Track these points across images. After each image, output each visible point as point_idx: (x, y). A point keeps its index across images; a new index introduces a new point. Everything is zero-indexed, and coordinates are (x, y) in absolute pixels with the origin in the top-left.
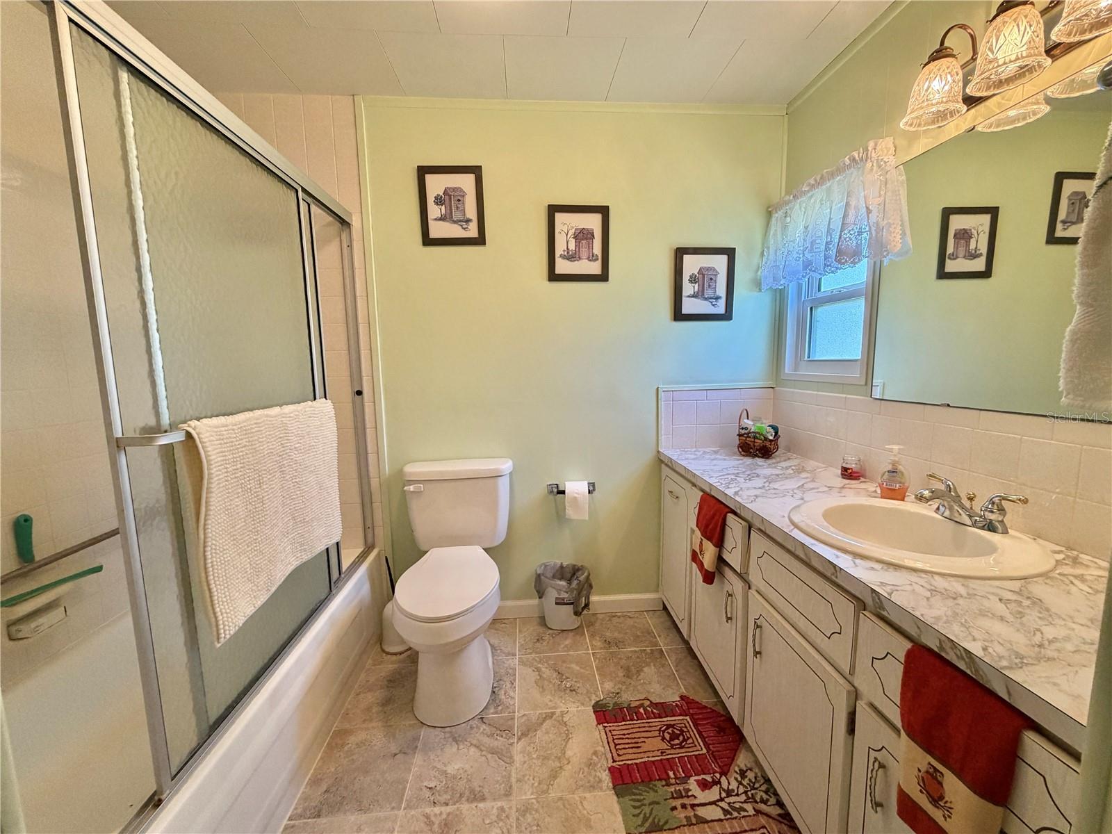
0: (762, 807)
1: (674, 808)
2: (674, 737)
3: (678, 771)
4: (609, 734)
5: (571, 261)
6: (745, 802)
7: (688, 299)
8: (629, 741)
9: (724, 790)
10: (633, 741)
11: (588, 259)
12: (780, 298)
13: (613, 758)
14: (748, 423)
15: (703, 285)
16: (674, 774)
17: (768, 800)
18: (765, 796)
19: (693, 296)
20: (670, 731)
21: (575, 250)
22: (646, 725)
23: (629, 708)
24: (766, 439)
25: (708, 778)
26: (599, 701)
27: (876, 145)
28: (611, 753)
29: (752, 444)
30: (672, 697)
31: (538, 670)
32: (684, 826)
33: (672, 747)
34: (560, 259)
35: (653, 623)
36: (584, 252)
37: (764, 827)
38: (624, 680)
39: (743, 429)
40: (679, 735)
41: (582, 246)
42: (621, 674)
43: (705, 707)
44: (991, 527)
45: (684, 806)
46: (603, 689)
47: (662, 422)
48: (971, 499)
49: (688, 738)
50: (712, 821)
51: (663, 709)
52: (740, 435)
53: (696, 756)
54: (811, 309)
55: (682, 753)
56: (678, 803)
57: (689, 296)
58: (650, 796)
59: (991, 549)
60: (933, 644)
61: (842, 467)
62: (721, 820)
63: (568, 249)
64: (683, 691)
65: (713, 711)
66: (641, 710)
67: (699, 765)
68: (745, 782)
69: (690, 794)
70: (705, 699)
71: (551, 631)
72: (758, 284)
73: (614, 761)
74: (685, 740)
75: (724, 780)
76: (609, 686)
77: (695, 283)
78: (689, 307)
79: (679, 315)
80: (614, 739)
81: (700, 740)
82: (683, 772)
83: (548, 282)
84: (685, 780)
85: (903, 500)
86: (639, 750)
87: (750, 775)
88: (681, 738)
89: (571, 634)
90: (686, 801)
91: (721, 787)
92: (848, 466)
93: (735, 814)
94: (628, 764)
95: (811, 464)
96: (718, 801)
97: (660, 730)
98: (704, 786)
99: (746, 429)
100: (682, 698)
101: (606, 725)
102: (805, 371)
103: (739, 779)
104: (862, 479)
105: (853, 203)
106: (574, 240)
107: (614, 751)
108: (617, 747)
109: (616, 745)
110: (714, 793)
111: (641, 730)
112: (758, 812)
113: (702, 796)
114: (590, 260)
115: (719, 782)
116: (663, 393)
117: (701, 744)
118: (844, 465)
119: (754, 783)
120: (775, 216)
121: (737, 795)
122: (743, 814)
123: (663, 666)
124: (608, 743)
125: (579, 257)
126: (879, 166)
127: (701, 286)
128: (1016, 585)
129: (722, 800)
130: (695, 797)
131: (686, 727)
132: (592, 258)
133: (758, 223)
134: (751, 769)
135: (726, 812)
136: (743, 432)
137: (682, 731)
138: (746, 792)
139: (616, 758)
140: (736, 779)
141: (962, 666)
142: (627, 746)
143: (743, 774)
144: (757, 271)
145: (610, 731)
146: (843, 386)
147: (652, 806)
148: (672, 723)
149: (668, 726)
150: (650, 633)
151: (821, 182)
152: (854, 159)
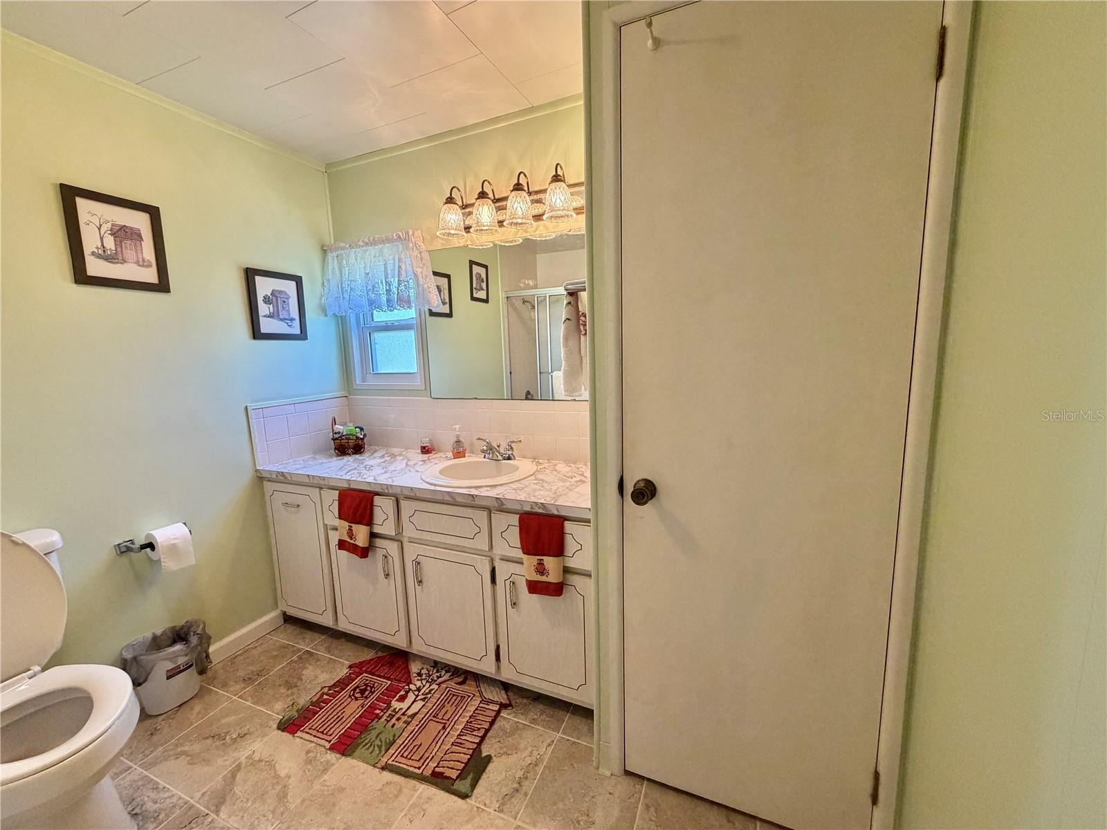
0: (440, 680)
1: (393, 726)
2: (362, 692)
3: (381, 706)
4: (311, 731)
5: (111, 262)
6: (430, 686)
7: (265, 318)
8: (332, 721)
9: (415, 691)
10: (336, 717)
11: (137, 263)
12: (342, 323)
13: (327, 741)
14: (338, 428)
15: (278, 307)
16: (379, 710)
17: (440, 675)
18: (438, 674)
19: (269, 317)
20: (358, 690)
21: (116, 250)
22: (337, 702)
23: (313, 704)
24: (357, 438)
25: (402, 693)
26: (281, 721)
27: (414, 233)
28: (323, 739)
29: (347, 444)
30: (344, 672)
31: (184, 753)
32: (406, 727)
33: (366, 698)
34: (93, 257)
35: (286, 637)
36: (129, 253)
37: (447, 687)
38: (289, 692)
39: (336, 433)
40: (366, 688)
41: (126, 248)
42: (283, 690)
43: (372, 660)
44: (509, 458)
45: (398, 719)
46: (278, 709)
47: (256, 440)
48: (499, 446)
49: (374, 685)
50: (419, 710)
51: (342, 684)
52: (334, 439)
53: (386, 689)
54: (370, 334)
55: (375, 696)
56: (394, 720)
57: (265, 316)
58: (374, 734)
59: (517, 468)
60: (527, 508)
61: (421, 447)
62: (424, 705)
63: (104, 247)
64: (347, 663)
65: (378, 657)
66: (325, 697)
67: (391, 692)
68: (424, 677)
69: (397, 710)
70: (368, 655)
71: (160, 718)
72: (324, 310)
73: (330, 742)
74: (371, 688)
75: (412, 687)
76: (279, 706)
77: (270, 304)
78: (267, 326)
79: (256, 334)
80: (318, 731)
81: (382, 680)
82: (384, 704)
83: (75, 286)
84: (389, 706)
85: (464, 457)
86: (344, 719)
87: (424, 671)
88: (369, 688)
89: (196, 701)
90: (397, 716)
91: (412, 691)
92: (425, 445)
93: (429, 696)
94: (343, 734)
95: (396, 450)
96: (416, 698)
97: (350, 696)
98: (402, 699)
99: (339, 433)
100: (350, 667)
101: (302, 728)
102: (372, 382)
103: (419, 678)
104: (434, 452)
105: (403, 267)
106: (112, 238)
107: (325, 737)
108: (325, 732)
109: (322, 732)
110: (411, 697)
111: (336, 707)
112: (439, 685)
113: (404, 705)
114: (140, 266)
115: (410, 689)
116: (252, 411)
117: (384, 680)
118: (422, 445)
119: (429, 673)
120: (330, 256)
121: (424, 686)
122: (432, 692)
123: (319, 660)
124: (315, 736)
125: (123, 260)
126: (417, 247)
127: (275, 307)
128: (533, 477)
129: (417, 696)
130: (401, 709)
131: (367, 680)
132: (143, 264)
133: (316, 257)
134: (423, 669)
135: (423, 700)
136: (337, 436)
137: (366, 685)
138: (427, 681)
139: (329, 738)
140: (418, 680)
141: (541, 511)
142: (332, 725)
143: (420, 674)
144: (321, 299)
145: (310, 729)
146: (411, 392)
147: (379, 738)
148: (355, 686)
149: (354, 690)
150: (287, 647)
151: (373, 243)
152: (400, 237)
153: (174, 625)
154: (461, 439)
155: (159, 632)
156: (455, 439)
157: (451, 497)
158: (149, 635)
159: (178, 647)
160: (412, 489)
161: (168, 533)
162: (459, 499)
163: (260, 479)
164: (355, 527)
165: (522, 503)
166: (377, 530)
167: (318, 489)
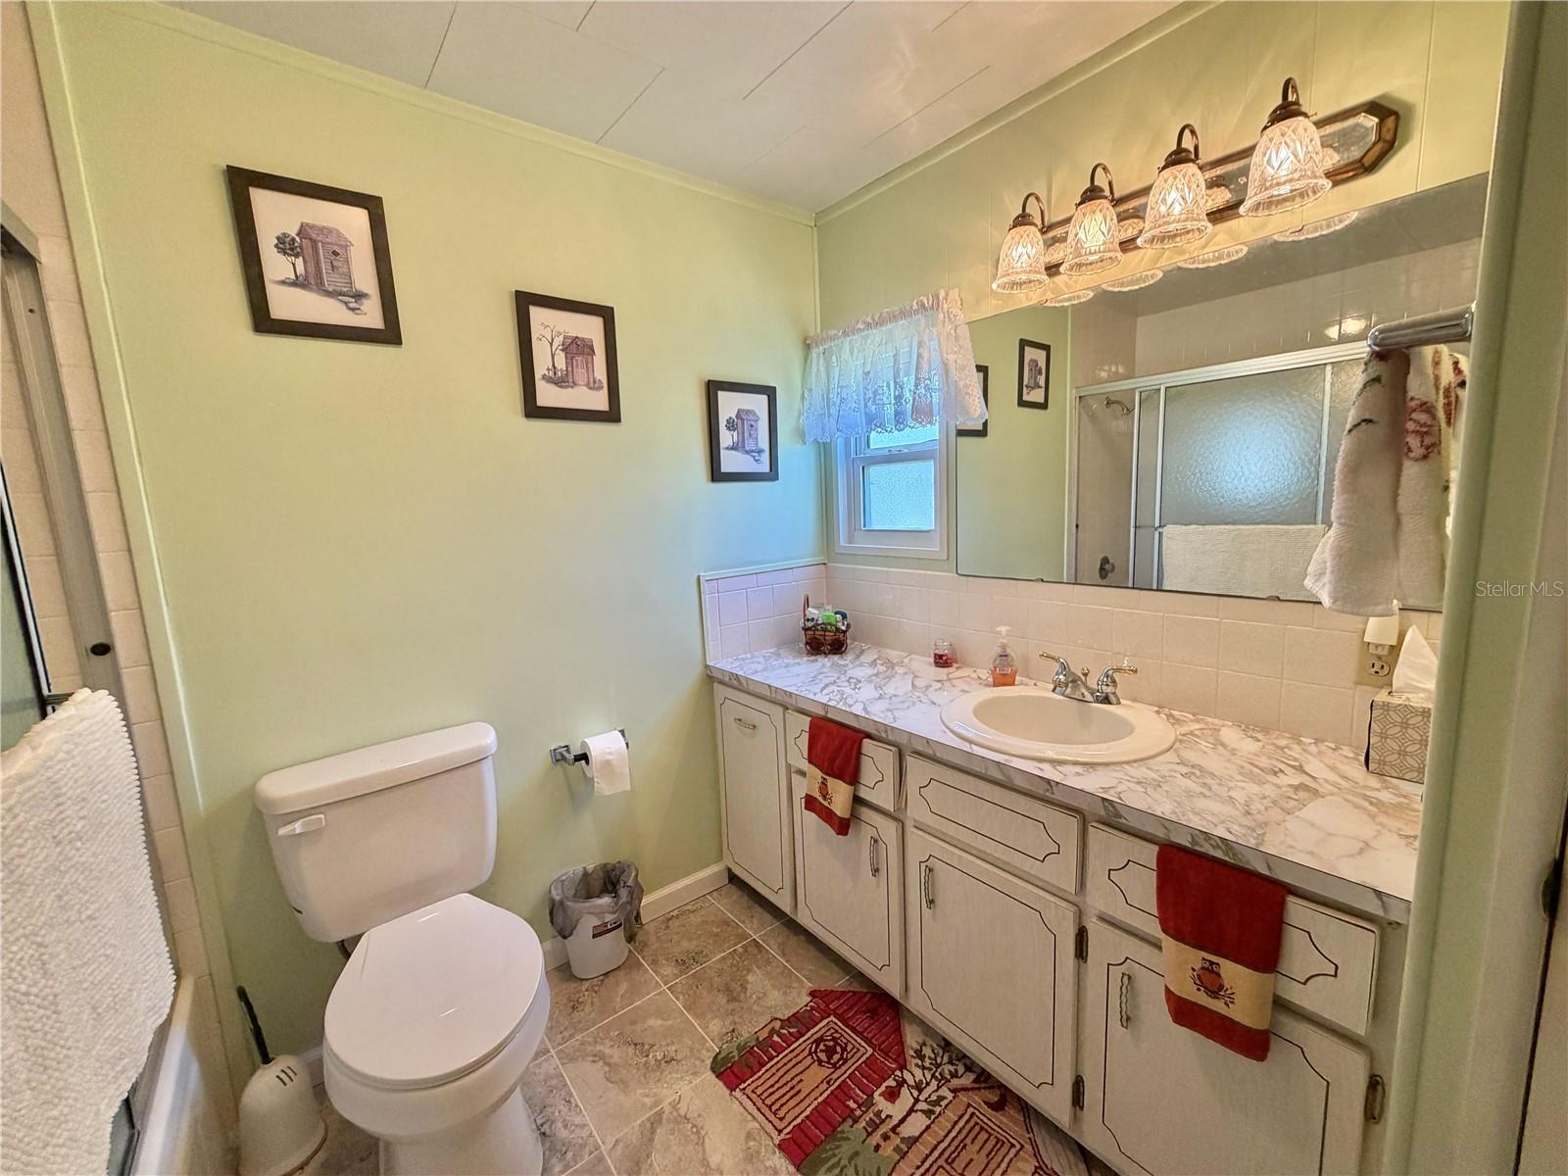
0: (955, 1082)
1: (877, 1147)
2: (830, 1052)
3: (858, 1095)
4: (753, 1096)
5: (561, 387)
6: (939, 1087)
7: (727, 451)
8: (783, 1091)
9: (913, 1087)
10: (787, 1088)
11: (588, 385)
12: (825, 452)
13: (776, 1129)
14: (812, 612)
15: (744, 433)
16: (855, 1102)
17: (956, 1070)
18: (952, 1068)
19: (732, 449)
20: (822, 1047)
21: (567, 370)
22: (791, 1056)
23: (759, 1044)
24: (838, 629)
25: (891, 1082)
26: (715, 1058)
27: (947, 295)
28: (770, 1122)
29: (822, 638)
30: (803, 1000)
31: (600, 1057)
32: (899, 1161)
33: (835, 1067)
34: (543, 382)
35: (727, 906)
36: (580, 374)
37: (969, 1105)
38: (730, 1007)
39: (808, 620)
40: (835, 1046)
41: (577, 366)
42: (722, 1000)
43: (843, 993)
44: (1106, 700)
45: (886, 1137)
46: (711, 1035)
47: (708, 624)
48: (1086, 675)
49: (846, 1044)
50: (922, 1134)
51: (800, 1022)
52: (806, 629)
53: (864, 1062)
54: (863, 468)
55: (848, 1068)
56: (876, 1138)
57: (727, 448)
58: (846, 1149)
59: (1129, 727)
60: (1184, 841)
61: (936, 655)
62: (928, 1127)
63: (555, 368)
64: (809, 985)
65: (854, 993)
66: (776, 1038)
67: (872, 1073)
68: (927, 1064)
69: (883, 1116)
70: (839, 982)
71: (586, 985)
72: (801, 435)
73: (780, 1132)
74: (844, 1049)
75: (907, 1076)
76: (716, 1026)
77: (734, 430)
78: (730, 462)
79: (716, 475)
80: (763, 1101)
81: (859, 1040)
82: (864, 1093)
83: (525, 419)
84: (869, 1103)
85: (1013, 684)
86: (801, 1096)
87: (927, 1051)
88: (838, 1049)
89: (622, 973)
90: (884, 1129)
91: (908, 1086)
92: (941, 653)
93: (938, 1109)
94: (799, 1125)
95: (894, 654)
96: (914, 1105)
97: (810, 1054)
98: (892, 1095)
99: (813, 620)
100: (813, 994)
101: (742, 1086)
102: (863, 544)
103: (920, 1063)
104: (955, 665)
105: (926, 355)
106: (563, 354)
107: (772, 1117)
108: (774, 1108)
109: (770, 1107)
110: (906, 1098)
111: (790, 1065)
112: (954, 1091)
113: (896, 1110)
114: (590, 388)
115: (904, 1081)
116: (706, 584)
117: (863, 1043)
118: (937, 652)
119: (935, 1060)
120: (814, 353)
121: (928, 1084)
122: (943, 1103)
123: (768, 962)
124: (759, 1110)
125: (573, 382)
126: (950, 319)
127: (741, 435)
129: (917, 1101)
130: (891, 1117)
131: (837, 1031)
132: (593, 385)
133: (795, 354)
134: (924, 1044)
135: (928, 1113)
136: (810, 624)
137: (834, 1039)
138: (933, 1076)
139: (780, 1125)
140: (917, 1065)
141: (1219, 854)
142: (784, 1100)
143: (919, 1055)
144: (799, 417)
145: (753, 1091)
146: (923, 562)
147: (853, 1163)
148: (818, 1035)
149: (818, 1042)
150: (726, 923)
151: (880, 322)
152: (923, 305)
153: (605, 862)
154: (1008, 651)
155: (590, 868)
156: (999, 651)
157: (1003, 774)
158: (579, 869)
159: (606, 900)
160: (928, 741)
161: (605, 744)
162: (1019, 782)
163: (711, 679)
164: (831, 781)
165: (1167, 824)
166: (864, 793)
167: (780, 709)
